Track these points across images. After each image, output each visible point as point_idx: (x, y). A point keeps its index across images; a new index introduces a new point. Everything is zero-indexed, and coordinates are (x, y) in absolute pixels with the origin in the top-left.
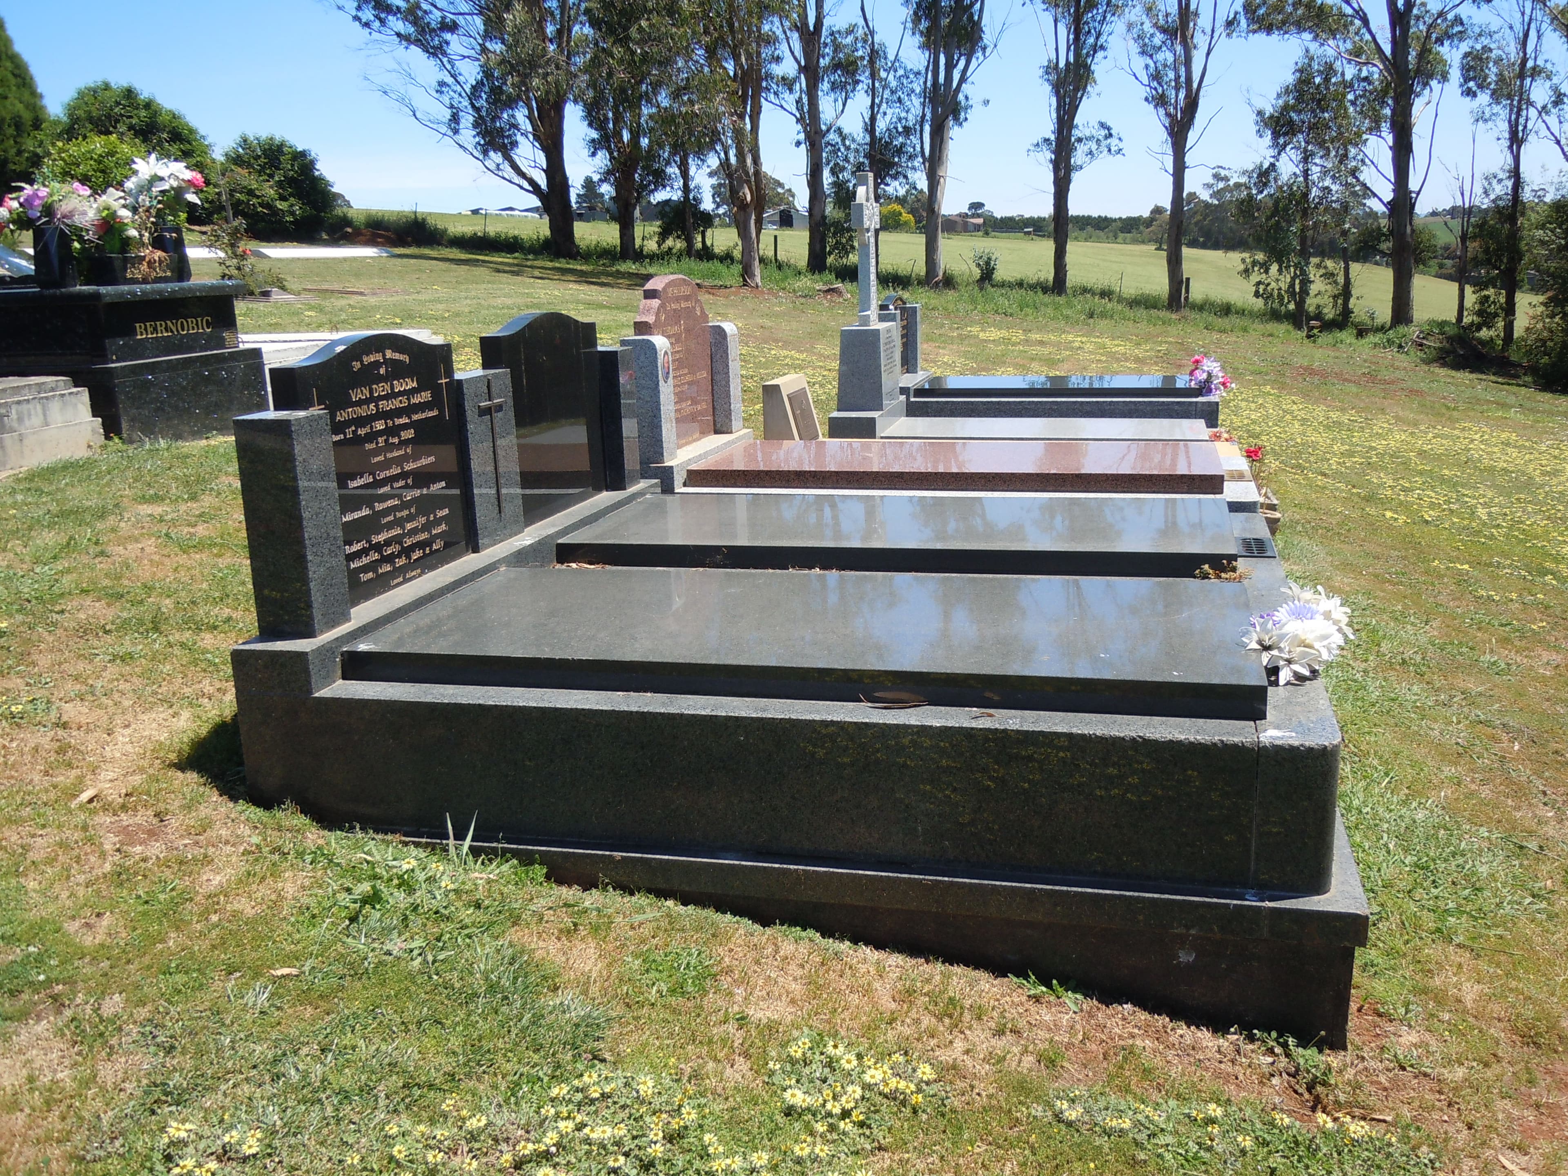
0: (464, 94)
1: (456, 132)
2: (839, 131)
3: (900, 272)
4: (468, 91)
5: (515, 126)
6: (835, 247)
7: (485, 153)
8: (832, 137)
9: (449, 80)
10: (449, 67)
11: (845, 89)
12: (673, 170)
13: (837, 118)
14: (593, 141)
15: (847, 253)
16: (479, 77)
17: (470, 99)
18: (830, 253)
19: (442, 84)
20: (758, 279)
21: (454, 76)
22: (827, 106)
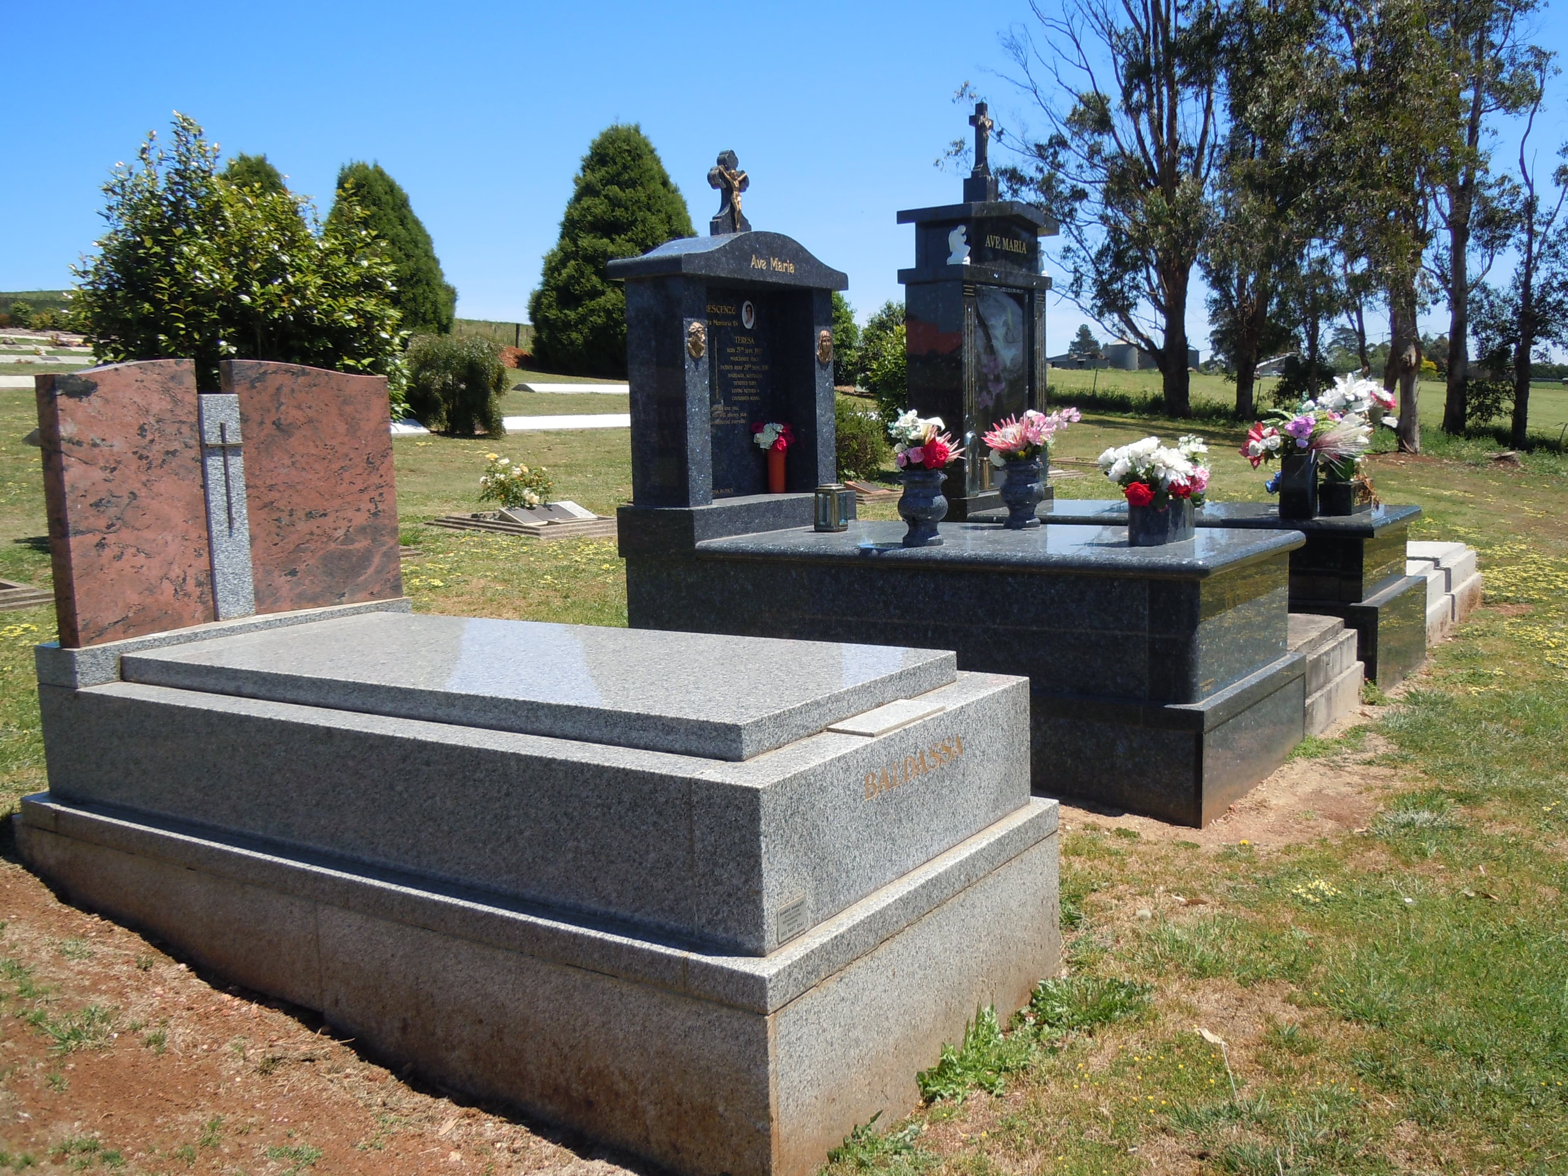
0: (1088, 259)
1: (1077, 294)
2: (1484, 289)
3: (1547, 436)
4: (1093, 257)
5: (1137, 287)
6: (1475, 409)
7: (1101, 314)
8: (1475, 294)
9: (1075, 245)
10: (1076, 233)
11: (1491, 245)
12: (1301, 331)
13: (1484, 274)
14: (1215, 301)
15: (1491, 414)
16: (1106, 242)
17: (1094, 263)
18: (1471, 415)
19: (1068, 250)
20: (1417, 445)
21: (1080, 242)
22: (1474, 263)
